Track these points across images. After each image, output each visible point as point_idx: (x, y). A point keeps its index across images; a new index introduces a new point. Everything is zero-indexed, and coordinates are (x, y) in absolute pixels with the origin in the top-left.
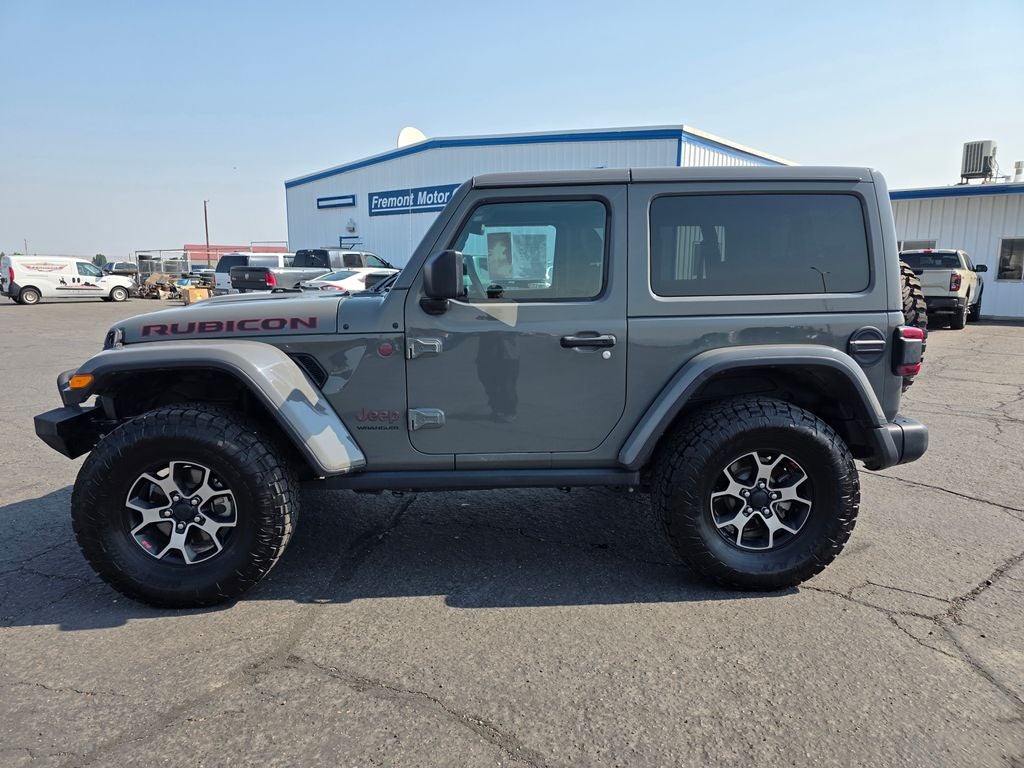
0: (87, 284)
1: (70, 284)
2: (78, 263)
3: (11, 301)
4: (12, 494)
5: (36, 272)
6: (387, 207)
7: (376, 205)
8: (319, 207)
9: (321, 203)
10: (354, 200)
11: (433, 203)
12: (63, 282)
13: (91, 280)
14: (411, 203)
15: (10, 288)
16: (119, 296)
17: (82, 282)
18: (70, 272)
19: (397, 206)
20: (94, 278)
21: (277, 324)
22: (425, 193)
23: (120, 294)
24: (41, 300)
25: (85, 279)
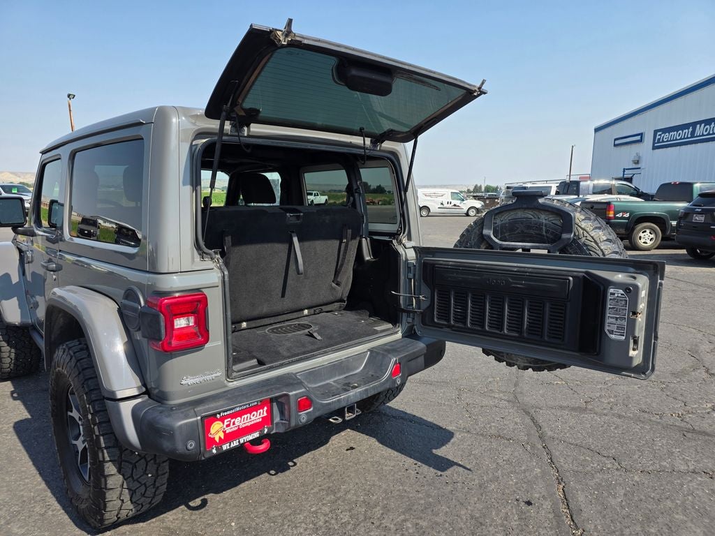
0: (455, 205)
1: (446, 205)
2: (452, 193)
6: (667, 141)
7: (659, 139)
8: (615, 145)
9: (617, 142)
10: (641, 138)
11: (709, 134)
12: (442, 204)
14: (689, 136)
17: (452, 204)
18: (447, 198)
19: (676, 140)
20: (459, 201)
22: (703, 125)
23: (474, 212)
24: (430, 214)
25: (454, 202)
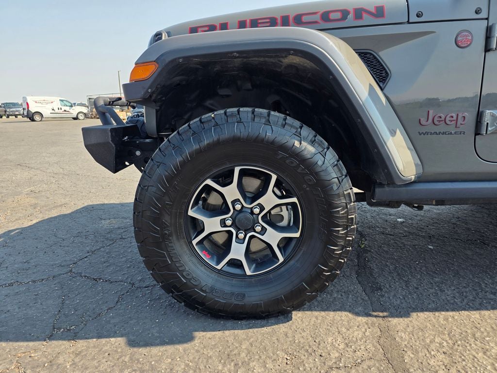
0: (65, 111)
1: (57, 111)
2: (60, 100)
3: (28, 120)
4: (49, 211)
5: (40, 105)
12: (53, 110)
13: (67, 108)
15: (27, 113)
16: (81, 117)
17: (63, 110)
18: (57, 105)
20: (69, 107)
21: (338, 15)
23: (81, 116)
24: (43, 119)
25: (64, 108)
